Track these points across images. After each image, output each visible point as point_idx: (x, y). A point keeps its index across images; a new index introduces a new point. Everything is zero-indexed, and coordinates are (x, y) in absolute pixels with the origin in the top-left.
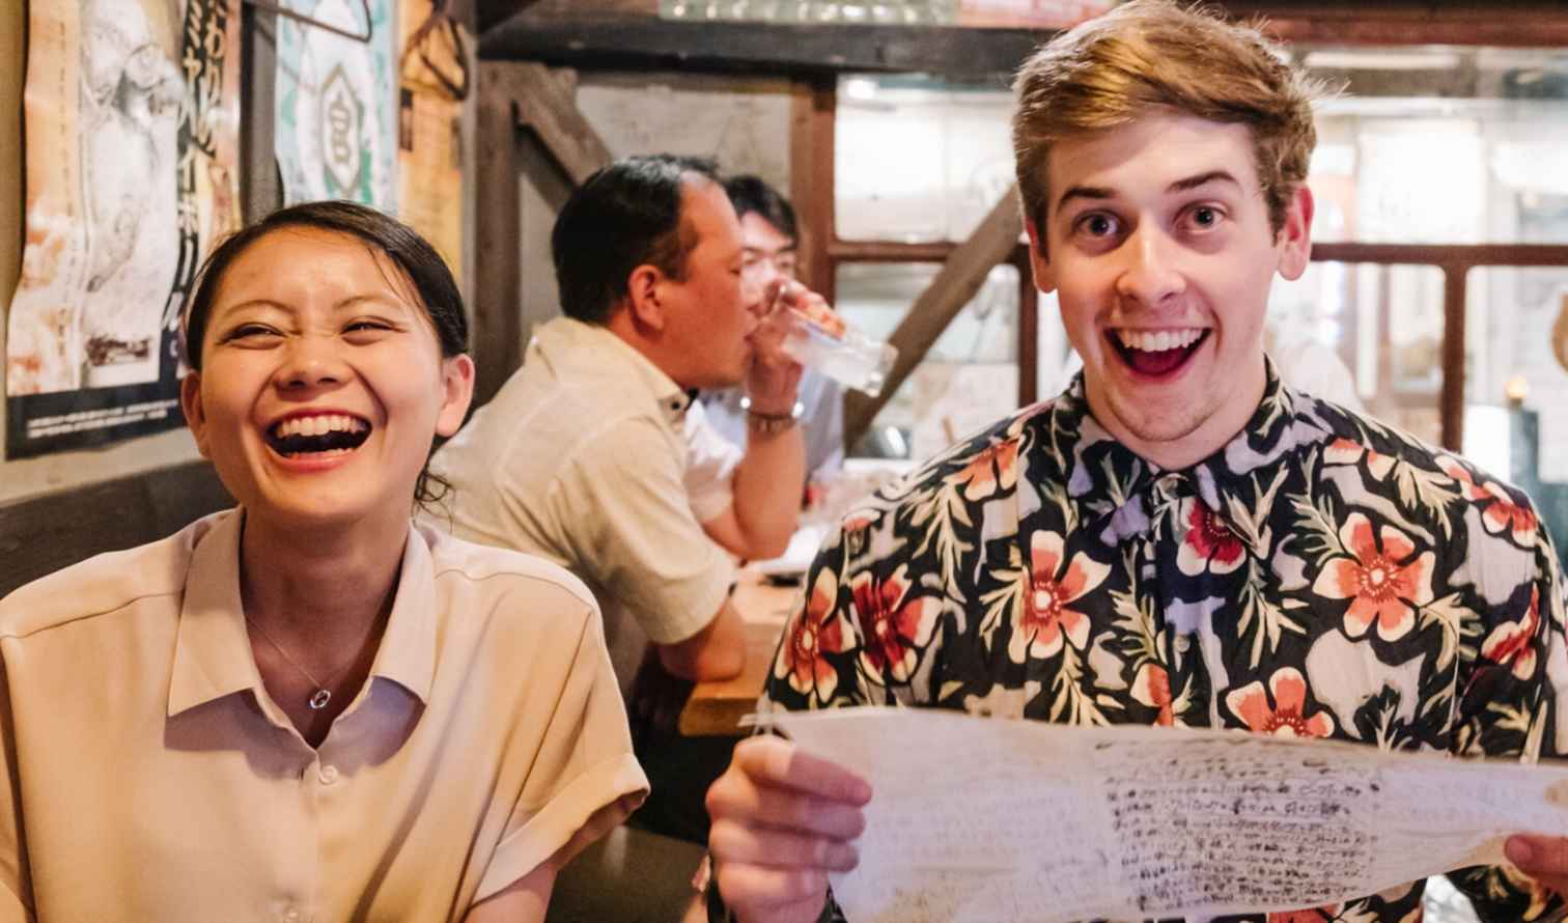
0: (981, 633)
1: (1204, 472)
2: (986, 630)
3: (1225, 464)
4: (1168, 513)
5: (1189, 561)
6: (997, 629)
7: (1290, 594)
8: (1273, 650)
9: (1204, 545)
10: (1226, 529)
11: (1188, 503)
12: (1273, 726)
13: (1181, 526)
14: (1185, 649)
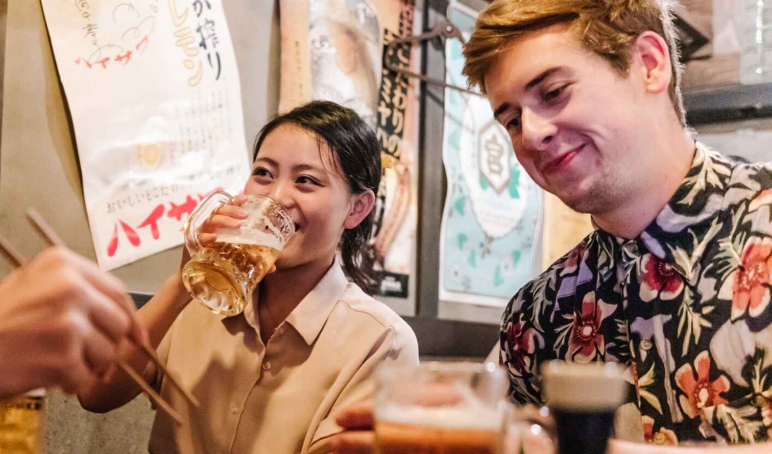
0: (554, 349)
1: (645, 236)
2: (556, 348)
3: (659, 228)
4: (635, 265)
5: (648, 293)
6: (563, 346)
7: (706, 304)
8: (697, 341)
9: (655, 282)
10: (673, 270)
11: (646, 258)
12: (697, 390)
13: (641, 272)
14: (648, 348)
